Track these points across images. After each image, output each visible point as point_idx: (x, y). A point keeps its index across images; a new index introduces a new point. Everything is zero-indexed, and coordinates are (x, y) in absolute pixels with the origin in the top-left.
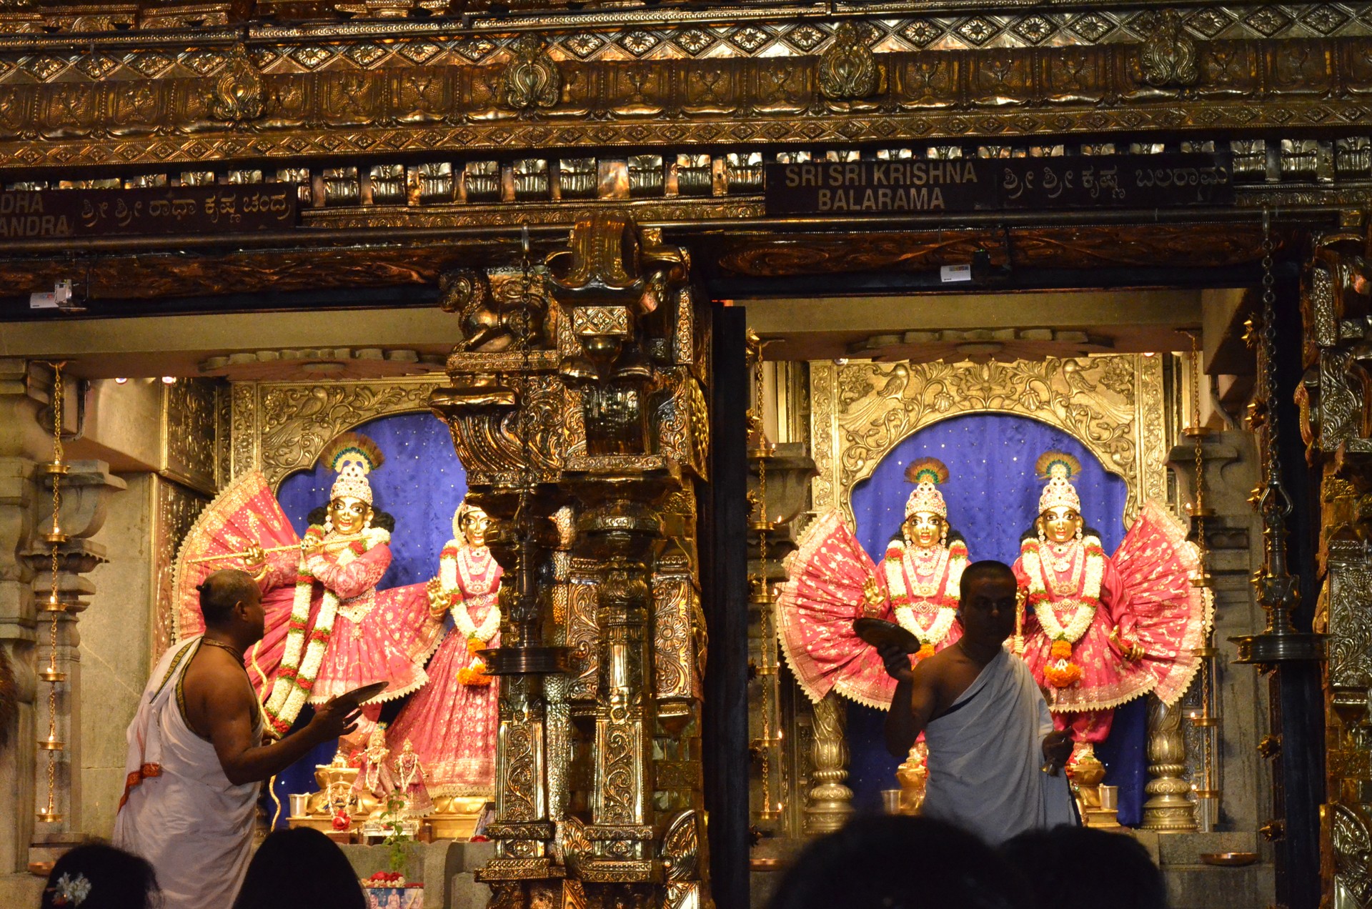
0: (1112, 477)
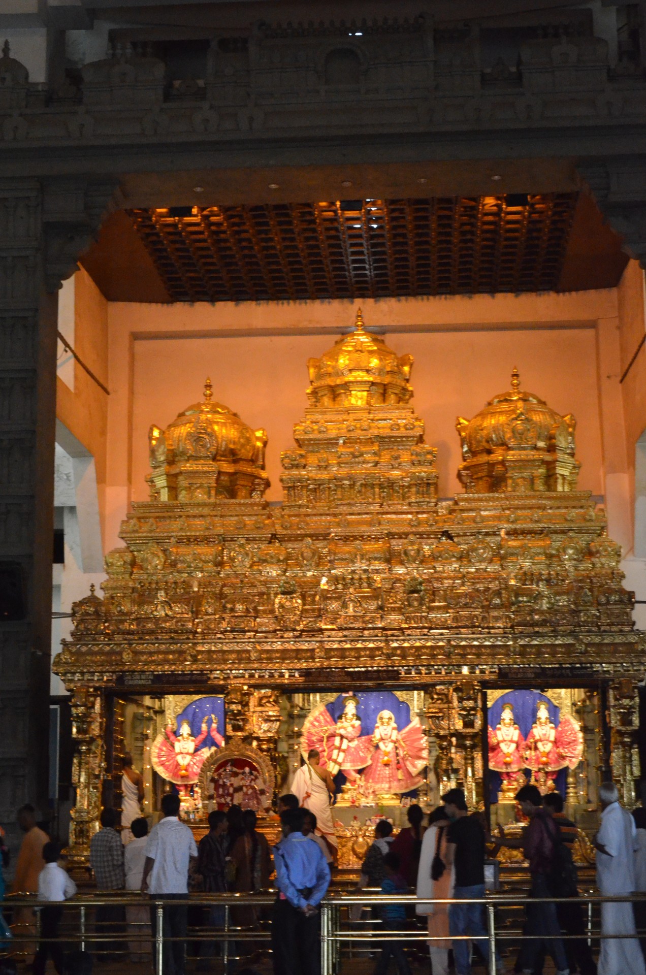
0: (556, 707)
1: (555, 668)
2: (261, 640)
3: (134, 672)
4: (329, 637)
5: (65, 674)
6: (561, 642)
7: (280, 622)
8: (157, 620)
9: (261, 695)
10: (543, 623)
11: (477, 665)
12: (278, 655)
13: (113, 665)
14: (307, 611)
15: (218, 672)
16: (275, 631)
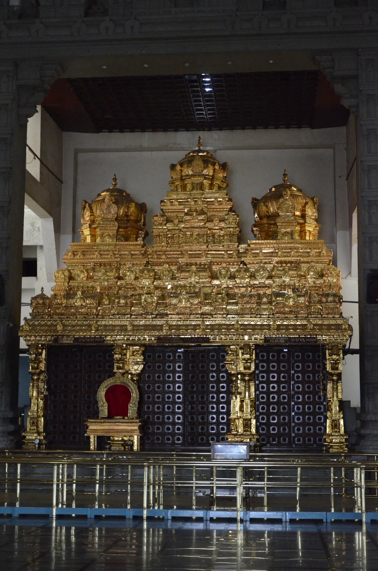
1: (296, 337)
2: (134, 319)
3: (63, 336)
4: (171, 318)
5: (26, 337)
6: (299, 323)
7: (144, 310)
8: (77, 308)
9: (133, 350)
10: (291, 312)
11: (253, 335)
12: (142, 328)
13: (52, 332)
14: (160, 304)
15: (109, 337)
16: (142, 314)
